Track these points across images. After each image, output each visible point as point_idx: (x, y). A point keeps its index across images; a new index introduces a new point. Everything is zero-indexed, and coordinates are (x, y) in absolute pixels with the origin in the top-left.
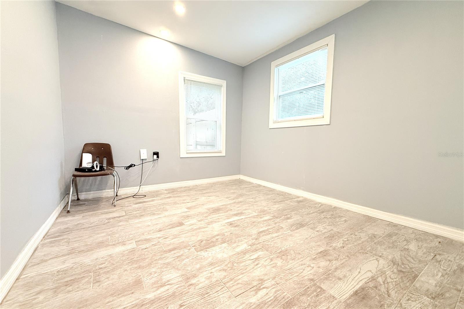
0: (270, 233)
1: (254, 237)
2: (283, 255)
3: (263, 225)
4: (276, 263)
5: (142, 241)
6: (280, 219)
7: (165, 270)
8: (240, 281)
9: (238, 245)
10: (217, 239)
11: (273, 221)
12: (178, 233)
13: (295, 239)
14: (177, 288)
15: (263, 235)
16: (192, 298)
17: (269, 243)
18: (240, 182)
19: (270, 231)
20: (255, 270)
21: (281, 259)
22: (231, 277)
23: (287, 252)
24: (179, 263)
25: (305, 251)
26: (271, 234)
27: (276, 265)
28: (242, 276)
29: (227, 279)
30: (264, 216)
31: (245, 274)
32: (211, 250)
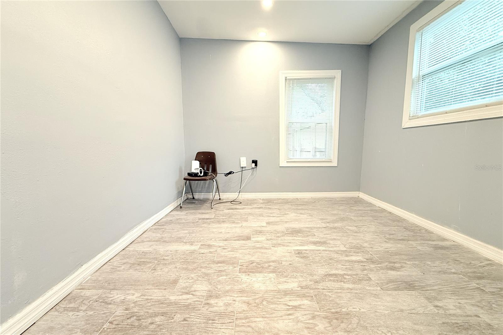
0: (343, 280)
1: (315, 277)
2: (337, 319)
3: (342, 266)
4: (316, 325)
5: (206, 245)
6: (377, 266)
7: (201, 279)
8: (253, 325)
9: (287, 281)
10: (270, 266)
11: (362, 266)
12: (238, 247)
13: (379, 303)
14: (195, 301)
15: (331, 280)
16: (198, 317)
17: (330, 294)
18: (358, 201)
19: (345, 279)
20: (281, 320)
21: (330, 323)
22: (248, 315)
23: (347, 317)
24: (216, 278)
25: (379, 329)
26: (343, 283)
27: (315, 327)
28: (261, 319)
29: (243, 315)
30: (354, 254)
31: (265, 319)
32: (254, 276)
